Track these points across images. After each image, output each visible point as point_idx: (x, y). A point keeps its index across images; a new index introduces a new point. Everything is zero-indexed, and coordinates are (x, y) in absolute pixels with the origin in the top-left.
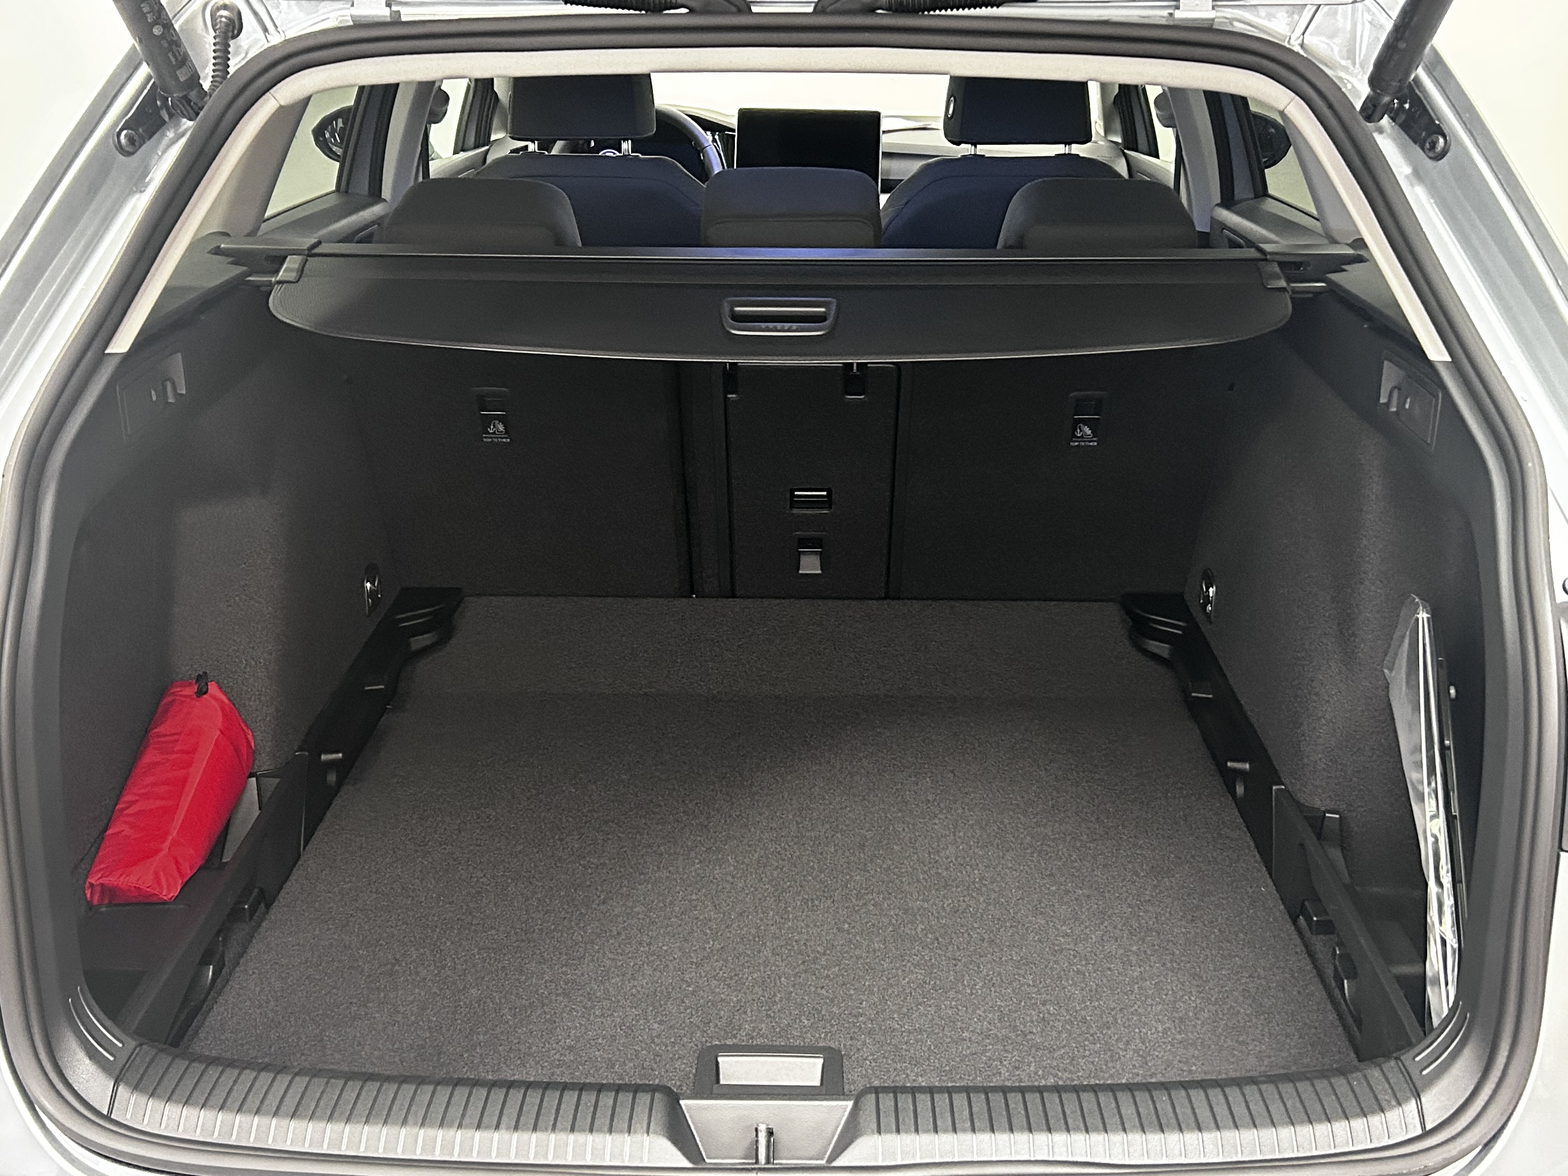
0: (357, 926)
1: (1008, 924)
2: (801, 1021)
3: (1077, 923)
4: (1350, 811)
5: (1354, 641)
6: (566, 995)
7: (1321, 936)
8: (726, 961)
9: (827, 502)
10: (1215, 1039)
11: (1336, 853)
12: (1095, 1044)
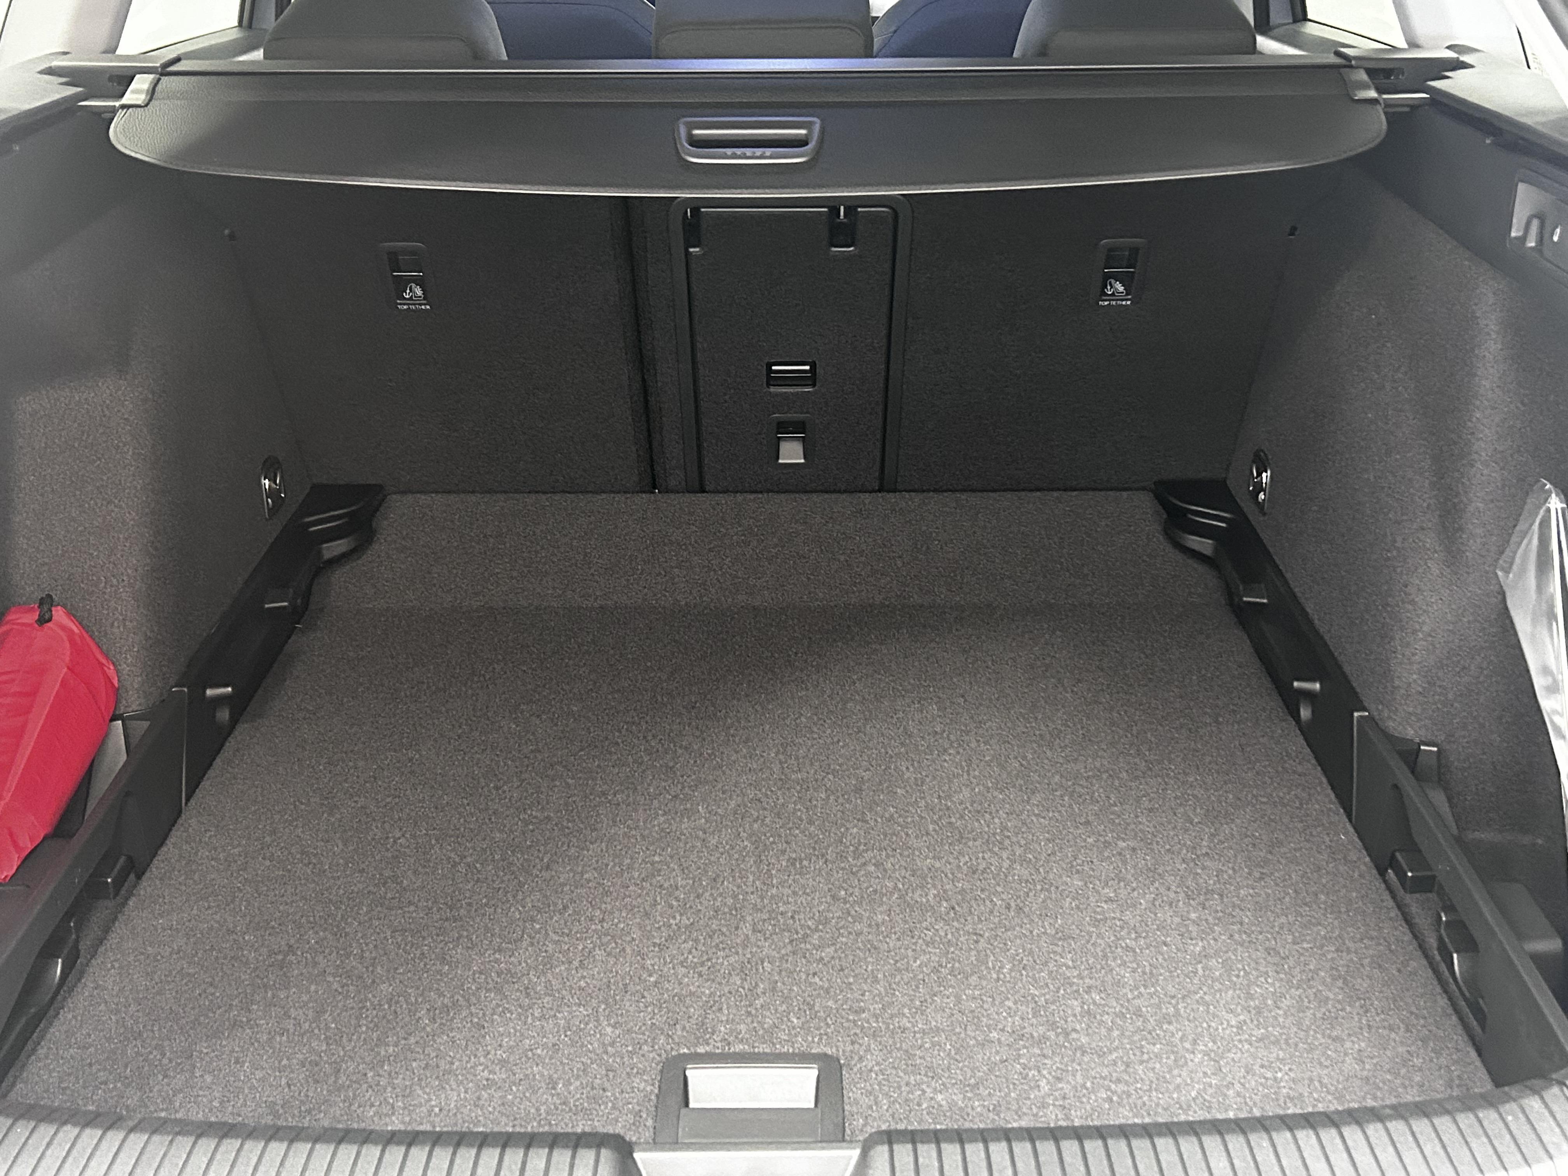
0: (244, 903)
1: (1039, 887)
2: (789, 1020)
3: (1122, 884)
4: (1450, 742)
5: (1461, 537)
6: (499, 990)
7: (1418, 895)
8: (696, 941)
9: (811, 378)
10: (1302, 1034)
11: (1439, 798)
12: (1154, 1044)
